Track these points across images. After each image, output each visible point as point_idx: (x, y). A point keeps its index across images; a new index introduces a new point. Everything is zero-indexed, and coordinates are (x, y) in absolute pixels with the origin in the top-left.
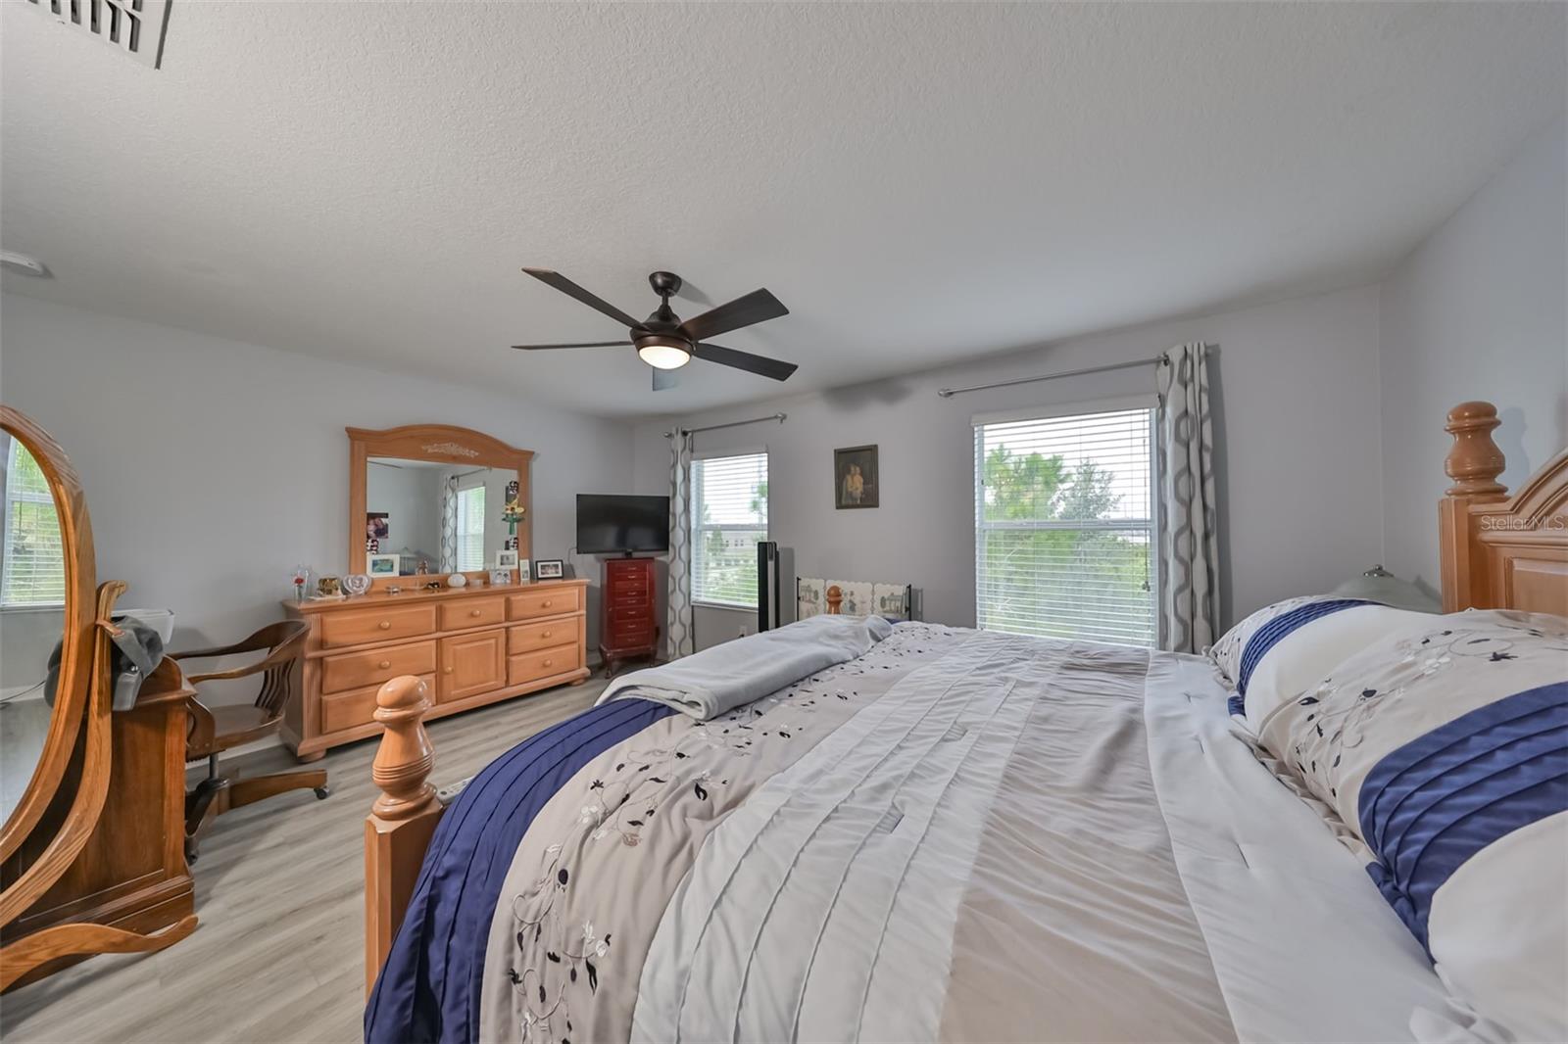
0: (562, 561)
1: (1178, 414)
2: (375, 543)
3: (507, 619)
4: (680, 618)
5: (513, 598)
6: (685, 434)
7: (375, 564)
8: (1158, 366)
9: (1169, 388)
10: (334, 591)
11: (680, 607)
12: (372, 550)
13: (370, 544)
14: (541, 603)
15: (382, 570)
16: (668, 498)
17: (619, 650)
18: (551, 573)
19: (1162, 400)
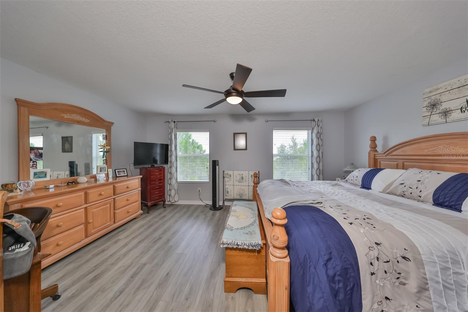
0: (126, 169)
1: (317, 132)
2: (35, 163)
3: (114, 195)
4: (174, 187)
5: (116, 185)
6: (174, 122)
7: (35, 174)
8: (311, 122)
9: (315, 127)
10: (15, 190)
11: (174, 184)
12: (33, 167)
13: (31, 163)
14: (126, 186)
15: (40, 177)
16: (168, 144)
17: (152, 202)
18: (122, 174)
19: (313, 129)
